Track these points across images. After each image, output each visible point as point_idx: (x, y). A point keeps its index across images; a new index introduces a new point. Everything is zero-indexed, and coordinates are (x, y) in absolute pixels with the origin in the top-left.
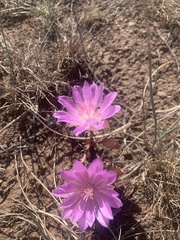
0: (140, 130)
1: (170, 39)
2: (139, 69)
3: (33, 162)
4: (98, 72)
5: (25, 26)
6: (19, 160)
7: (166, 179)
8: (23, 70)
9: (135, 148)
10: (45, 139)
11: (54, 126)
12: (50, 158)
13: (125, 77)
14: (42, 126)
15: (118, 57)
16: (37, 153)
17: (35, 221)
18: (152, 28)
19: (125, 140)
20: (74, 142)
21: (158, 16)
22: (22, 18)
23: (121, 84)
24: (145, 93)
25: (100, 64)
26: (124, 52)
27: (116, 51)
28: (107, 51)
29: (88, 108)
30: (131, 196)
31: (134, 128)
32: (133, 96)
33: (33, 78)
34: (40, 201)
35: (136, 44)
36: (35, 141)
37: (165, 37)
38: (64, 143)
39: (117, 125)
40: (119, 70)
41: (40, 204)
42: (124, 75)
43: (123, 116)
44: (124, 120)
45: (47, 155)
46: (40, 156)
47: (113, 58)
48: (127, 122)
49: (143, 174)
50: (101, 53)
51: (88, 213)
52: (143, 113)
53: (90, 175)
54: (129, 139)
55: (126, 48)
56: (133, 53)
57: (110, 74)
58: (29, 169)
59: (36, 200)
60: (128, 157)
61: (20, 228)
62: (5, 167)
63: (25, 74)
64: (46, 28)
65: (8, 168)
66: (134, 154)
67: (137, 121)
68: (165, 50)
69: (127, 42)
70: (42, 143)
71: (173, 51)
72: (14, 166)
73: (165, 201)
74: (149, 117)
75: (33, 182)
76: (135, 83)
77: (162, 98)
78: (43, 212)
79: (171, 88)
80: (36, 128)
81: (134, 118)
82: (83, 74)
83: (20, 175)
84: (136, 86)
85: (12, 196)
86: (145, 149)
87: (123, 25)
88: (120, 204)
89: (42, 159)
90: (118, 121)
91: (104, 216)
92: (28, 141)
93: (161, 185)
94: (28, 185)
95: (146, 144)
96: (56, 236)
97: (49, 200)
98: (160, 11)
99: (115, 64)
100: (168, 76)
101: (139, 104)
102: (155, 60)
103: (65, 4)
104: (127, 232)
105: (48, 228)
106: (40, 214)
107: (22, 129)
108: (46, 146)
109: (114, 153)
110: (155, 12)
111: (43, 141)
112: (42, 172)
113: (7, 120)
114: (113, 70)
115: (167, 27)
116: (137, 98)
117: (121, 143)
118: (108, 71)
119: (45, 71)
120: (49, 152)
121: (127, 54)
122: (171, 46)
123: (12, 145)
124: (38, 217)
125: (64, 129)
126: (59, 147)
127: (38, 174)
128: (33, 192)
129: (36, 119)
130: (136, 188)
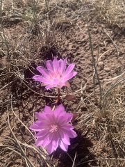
1: (112, 35)
2: (92, 53)
3: (20, 112)
4: (65, 55)
5: (18, 27)
6: (10, 111)
7: (109, 123)
8: (15, 53)
9: (89, 103)
10: (28, 97)
11: (35, 89)
12: (31, 109)
13: (82, 59)
14: (26, 88)
15: (78, 46)
16: (22, 106)
18: (101, 28)
19: (82, 98)
20: (47, 100)
21: (105, 21)
22: (16, 22)
23: (79, 63)
25: (66, 50)
26: (82, 42)
27: (77, 42)
28: (71, 42)
29: (56, 74)
30: (86, 135)
31: (88, 91)
32: (88, 70)
33: (21, 58)
34: (23, 138)
35: (90, 38)
36: (22, 98)
37: (109, 34)
38: (41, 100)
39: (76, 89)
40: (78, 54)
41: (23, 140)
42: (82, 57)
43: (80, 83)
44: (82, 86)
46: (24, 108)
47: (75, 47)
50: (66, 43)
51: (54, 142)
53: (56, 116)
54: (84, 97)
55: (83, 40)
56: (88, 43)
58: (17, 116)
59: (21, 137)
60: (84, 109)
62: (1, 115)
63: (16, 55)
64: (31, 27)
65: (3, 116)
66: (88, 107)
67: (90, 86)
68: (109, 42)
69: (84, 37)
70: (26, 99)
71: (114, 42)
72: (6, 114)
73: (109, 138)
75: (19, 125)
76: (89, 62)
77: (107, 71)
78: (25, 145)
79: (113, 66)
80: (23, 90)
81: (88, 84)
82: (55, 55)
83: (10, 121)
84: (90, 64)
85: (5, 134)
86: (96, 104)
87: (82, 26)
88: (75, 135)
89: (26, 110)
90: (78, 86)
92: (17, 98)
93: (106, 128)
94: (15, 127)
95: (96, 101)
96: (33, 162)
97: (29, 137)
98: (106, 17)
99: (76, 50)
100: (111, 58)
101: (92, 75)
103: (44, 13)
104: (82, 160)
105: (28, 156)
106: (23, 147)
107: (13, 90)
108: (29, 102)
109: (74, 106)
110: (102, 18)
112: (25, 119)
113: (3, 85)
114: (75, 54)
115: (110, 27)
116: (91, 71)
117: (80, 100)
118: (71, 54)
119: (30, 54)
120: (30, 106)
121: (84, 44)
122: (113, 39)
123: (6, 101)
125: (41, 91)
126: (38, 102)
127: (23, 120)
128: (19, 132)
129: (23, 84)
130: (89, 130)
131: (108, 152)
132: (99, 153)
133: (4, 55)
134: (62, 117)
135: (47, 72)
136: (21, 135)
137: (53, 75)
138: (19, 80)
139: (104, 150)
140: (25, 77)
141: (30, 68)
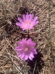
0: (44, 32)
2: (45, 12)
3: (9, 40)
4: (31, 12)
6: (5, 39)
7: (52, 47)
8: (7, 10)
9: (42, 37)
10: (13, 33)
11: (17, 29)
12: (15, 39)
13: (40, 14)
14: (12, 29)
15: (38, 7)
16: (11, 37)
17: (9, 58)
19: (39, 35)
20: (23, 35)
23: (39, 16)
24: (47, 20)
25: (32, 10)
26: (40, 6)
27: (38, 6)
28: (35, 5)
29: (28, 22)
30: (40, 52)
31: (42, 31)
32: (43, 20)
33: (10, 13)
34: (11, 52)
35: (45, 4)
36: (10, 33)
37: (54, 1)
38: (19, 34)
39: (37, 30)
40: (38, 12)
41: (11, 53)
42: (40, 13)
43: (39, 27)
44: (39, 28)
45: (14, 38)
46: (12, 38)
47: (37, 8)
48: (40, 29)
49: (44, 45)
50: (33, 6)
51: (26, 56)
52: (46, 26)
53: (27, 44)
54: (41, 34)
55: (41, 4)
56: (43, 7)
57: (35, 13)
58: (8, 42)
59: (10, 52)
60: (40, 40)
61: (5, 60)
62: (1, 41)
63: (7, 12)
65: (2, 42)
66: (42, 39)
67: (43, 29)
68: (54, 6)
69: (41, 3)
70: (12, 34)
72: (3, 41)
73: (51, 54)
74: (47, 27)
75: (9, 46)
76: (44, 16)
77: (52, 21)
78: (12, 55)
80: (11, 29)
81: (42, 28)
82: (26, 12)
83: (5, 44)
84: (44, 17)
85: (3, 50)
86: (45, 38)
88: (36, 53)
89: (12, 39)
90: (37, 28)
91: (31, 57)
92: (8, 33)
93: (50, 49)
95: (46, 36)
96: (16, 63)
97: (14, 52)
99: (37, 10)
100: (54, 15)
101: (44, 23)
102: (50, 9)
104: (38, 63)
105: (14, 60)
106: (11, 56)
107: (6, 30)
109: (35, 38)
111: (13, 34)
112: (12, 43)
113: (1, 27)
114: (37, 12)
116: (44, 21)
117: (38, 35)
118: (35, 12)
119: (14, 11)
120: (15, 37)
121: (41, 7)
123: (3, 34)
124: (10, 57)
125: (20, 30)
126: (18, 36)
127: (11, 44)
128: (9, 49)
129: (11, 26)
130: (42, 50)
131: (50, 60)
132: (46, 60)
133: (1, 11)
134: (30, 44)
135: (23, 21)
136: (11, 51)
137: (26, 22)
138: (9, 24)
139: (48, 59)
140: (12, 23)
141: (14, 18)
